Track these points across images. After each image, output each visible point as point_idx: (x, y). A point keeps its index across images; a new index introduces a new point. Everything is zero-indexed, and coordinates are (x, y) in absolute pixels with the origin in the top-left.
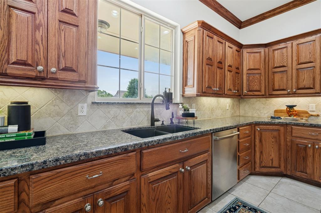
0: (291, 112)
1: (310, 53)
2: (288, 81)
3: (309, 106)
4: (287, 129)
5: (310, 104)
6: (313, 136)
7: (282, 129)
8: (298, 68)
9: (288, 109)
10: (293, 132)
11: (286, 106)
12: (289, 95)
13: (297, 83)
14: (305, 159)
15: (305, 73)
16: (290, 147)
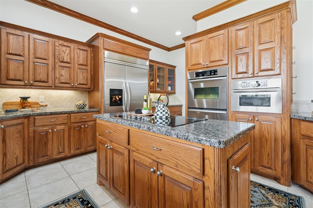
0: (25, 104)
1: (45, 51)
2: (25, 72)
3: (39, 98)
4: (30, 120)
5: (40, 96)
6: (52, 122)
7: (26, 121)
8: (35, 61)
9: (22, 101)
10: (36, 122)
11: (20, 97)
12: (25, 86)
13: (34, 75)
14: (46, 144)
15: (41, 68)
16: (33, 138)
